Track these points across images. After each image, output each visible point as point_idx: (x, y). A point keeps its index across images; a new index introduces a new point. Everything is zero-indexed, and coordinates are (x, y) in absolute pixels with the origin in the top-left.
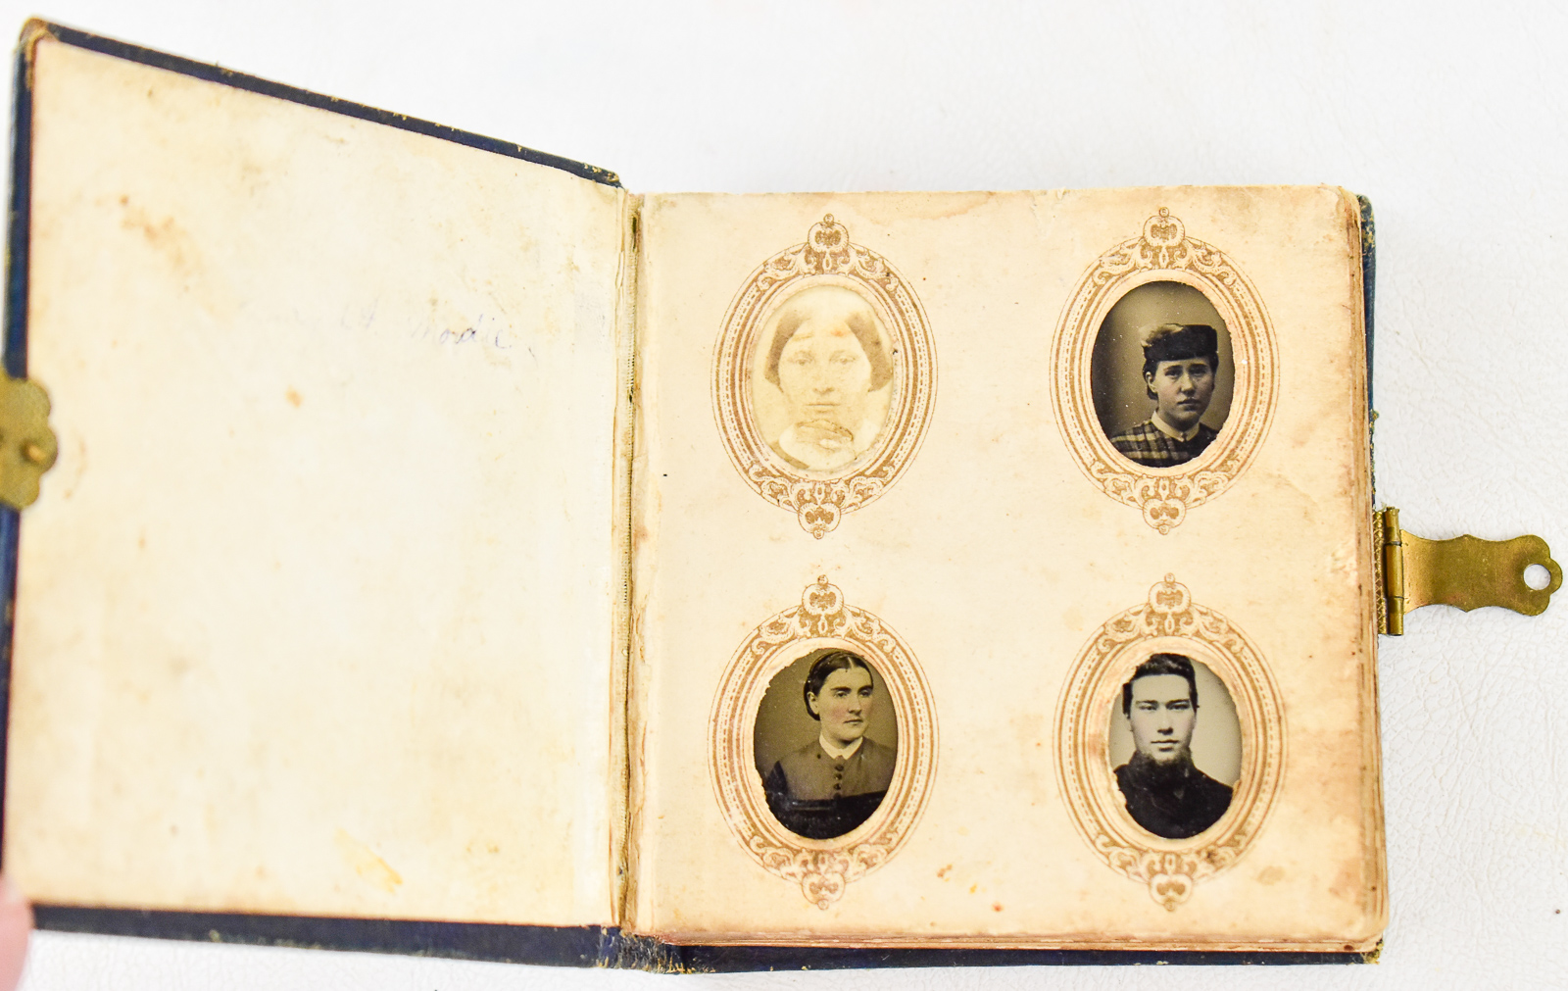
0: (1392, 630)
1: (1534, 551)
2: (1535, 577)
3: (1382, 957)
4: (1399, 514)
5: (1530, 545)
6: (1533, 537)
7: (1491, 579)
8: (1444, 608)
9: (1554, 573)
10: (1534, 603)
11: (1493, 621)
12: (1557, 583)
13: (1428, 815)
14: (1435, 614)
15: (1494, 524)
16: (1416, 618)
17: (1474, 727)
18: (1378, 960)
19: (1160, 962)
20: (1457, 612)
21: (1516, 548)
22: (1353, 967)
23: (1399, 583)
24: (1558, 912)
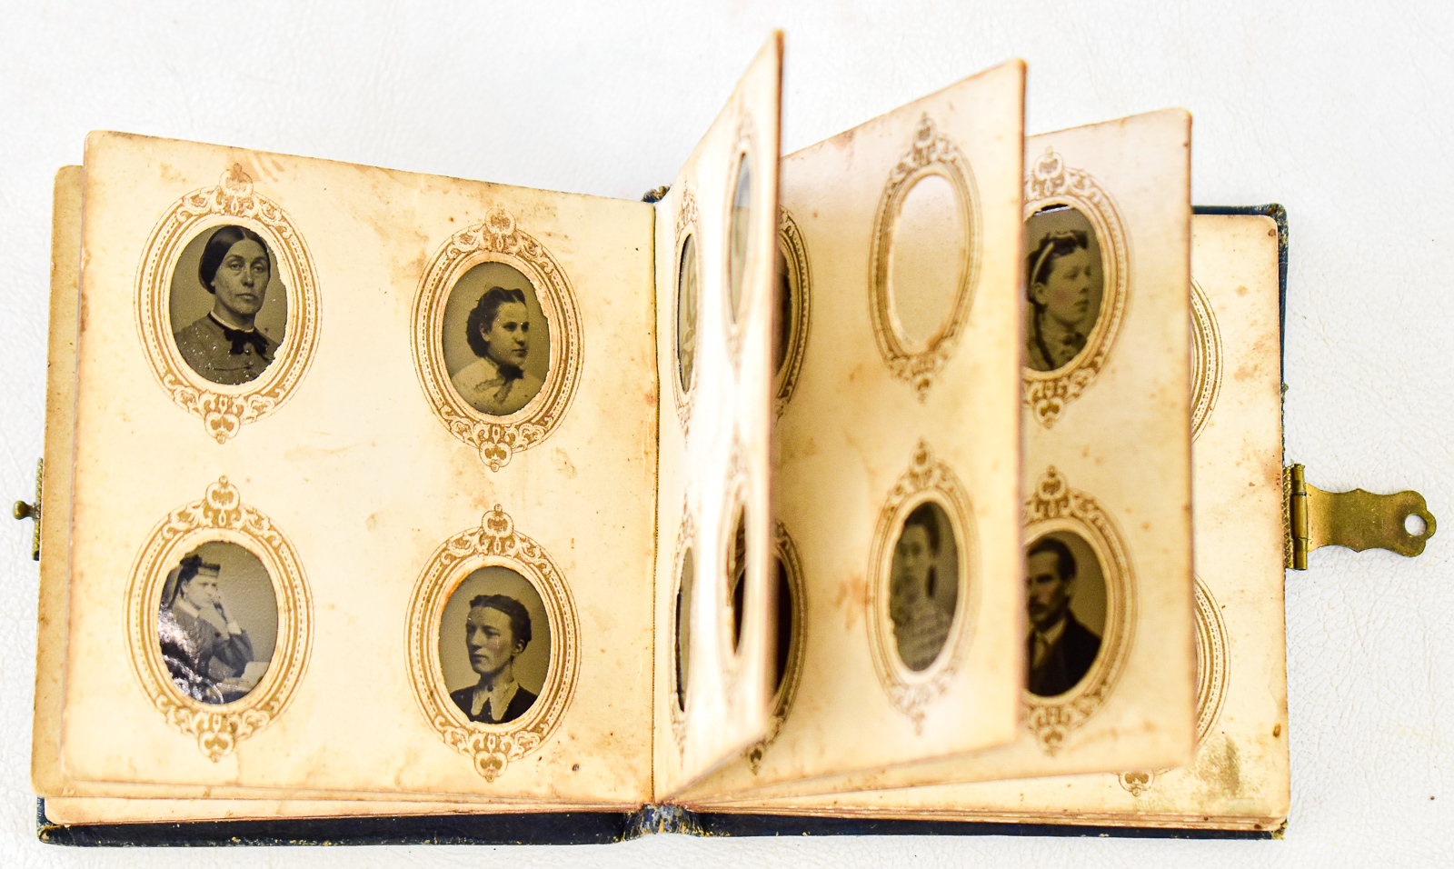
0: (1298, 565)
1: (1413, 504)
2: (1413, 525)
3: (1286, 834)
4: (1305, 470)
5: (1410, 499)
6: (1413, 492)
7: (1378, 525)
8: (1340, 548)
9: (1429, 523)
10: (1413, 546)
11: (1379, 560)
12: (1432, 531)
13: (1326, 717)
14: (1333, 552)
15: (1382, 480)
16: (1317, 554)
17: (1364, 645)
18: (1283, 836)
19: (1102, 835)
20: (1350, 552)
21: (1399, 500)
22: (1262, 841)
23: (1304, 526)
24: (1432, 799)
